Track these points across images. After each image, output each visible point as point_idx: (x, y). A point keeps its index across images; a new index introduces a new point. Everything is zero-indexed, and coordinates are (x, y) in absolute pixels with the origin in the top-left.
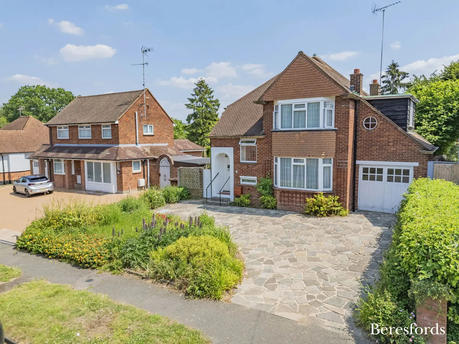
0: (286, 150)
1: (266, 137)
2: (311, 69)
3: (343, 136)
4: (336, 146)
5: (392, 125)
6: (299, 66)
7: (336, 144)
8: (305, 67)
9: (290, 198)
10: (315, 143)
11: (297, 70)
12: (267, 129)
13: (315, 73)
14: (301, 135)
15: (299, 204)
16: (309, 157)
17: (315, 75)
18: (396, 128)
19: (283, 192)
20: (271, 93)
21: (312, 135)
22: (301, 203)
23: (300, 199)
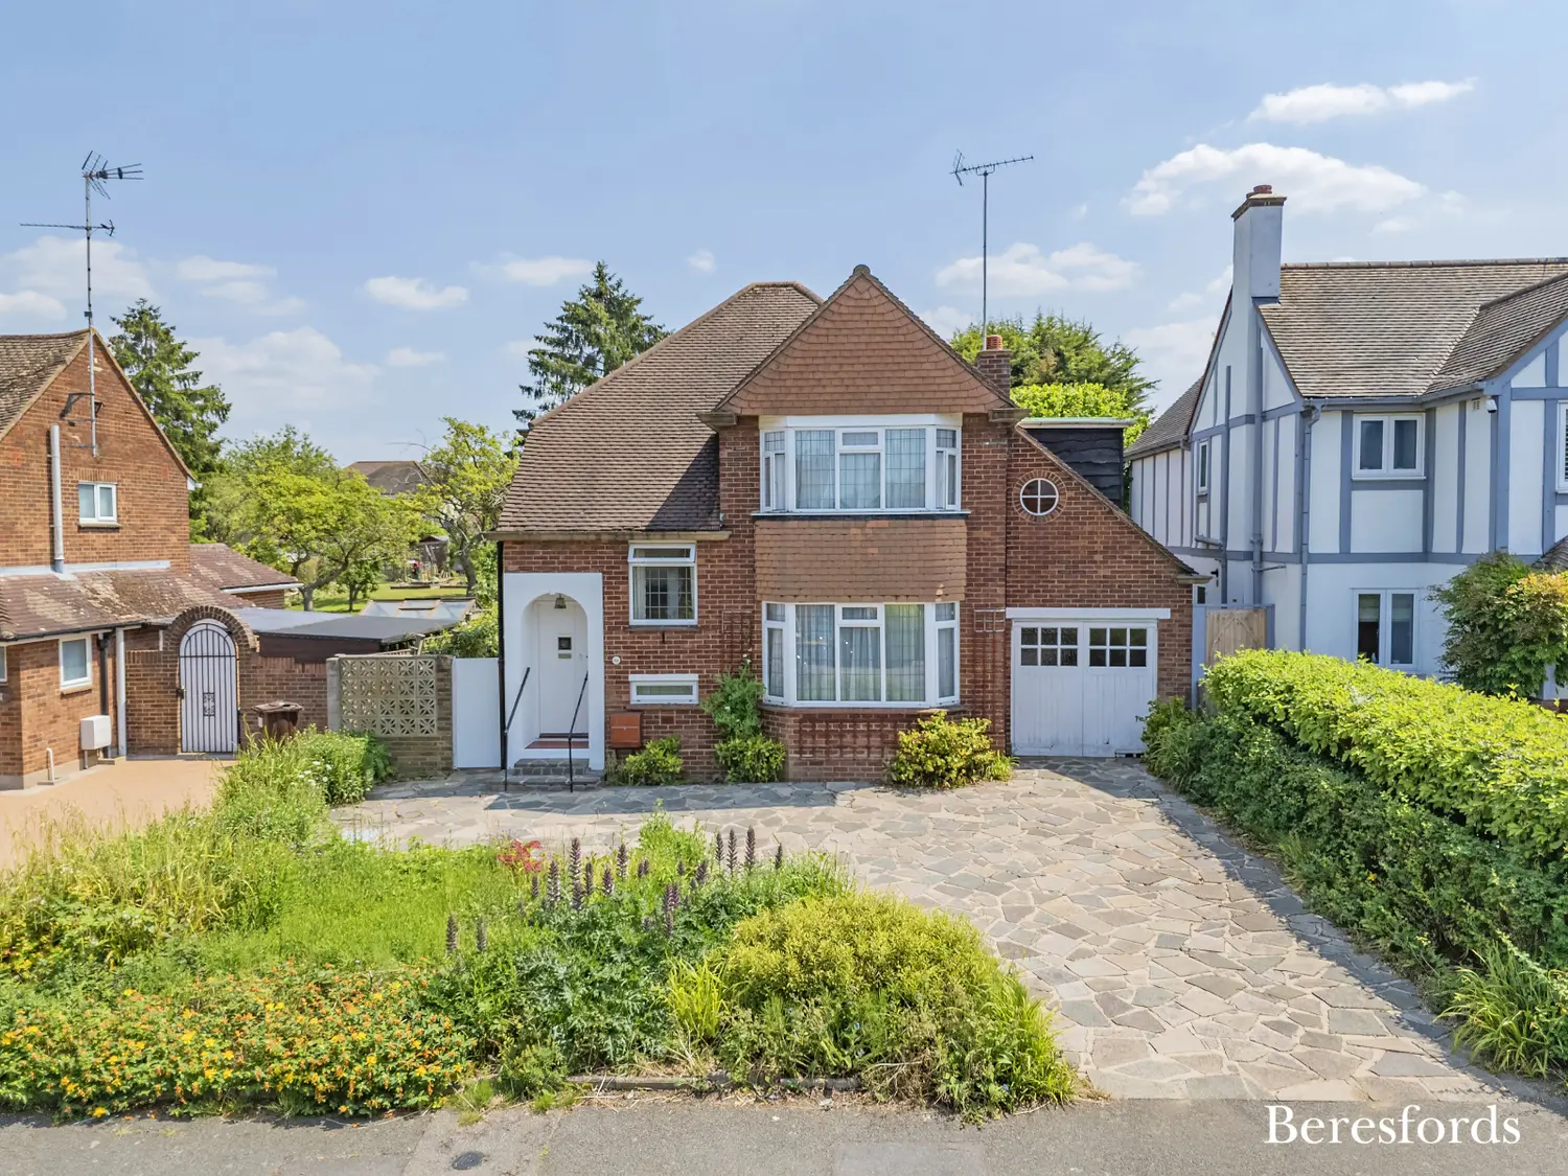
0: (819, 578)
1: (731, 536)
2: (898, 324)
3: (987, 535)
4: (968, 565)
5: (1100, 503)
6: (858, 310)
7: (968, 559)
8: (876, 318)
9: (833, 739)
10: (916, 557)
11: (850, 325)
12: (738, 511)
13: (909, 338)
14: (868, 531)
15: (865, 755)
16: (896, 600)
17: (909, 346)
18: (1110, 512)
19: (809, 717)
20: (762, 391)
21: (902, 531)
22: (873, 750)
23: (868, 736)
